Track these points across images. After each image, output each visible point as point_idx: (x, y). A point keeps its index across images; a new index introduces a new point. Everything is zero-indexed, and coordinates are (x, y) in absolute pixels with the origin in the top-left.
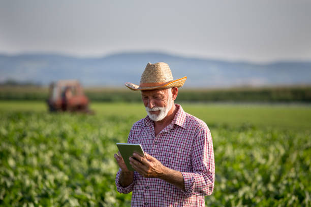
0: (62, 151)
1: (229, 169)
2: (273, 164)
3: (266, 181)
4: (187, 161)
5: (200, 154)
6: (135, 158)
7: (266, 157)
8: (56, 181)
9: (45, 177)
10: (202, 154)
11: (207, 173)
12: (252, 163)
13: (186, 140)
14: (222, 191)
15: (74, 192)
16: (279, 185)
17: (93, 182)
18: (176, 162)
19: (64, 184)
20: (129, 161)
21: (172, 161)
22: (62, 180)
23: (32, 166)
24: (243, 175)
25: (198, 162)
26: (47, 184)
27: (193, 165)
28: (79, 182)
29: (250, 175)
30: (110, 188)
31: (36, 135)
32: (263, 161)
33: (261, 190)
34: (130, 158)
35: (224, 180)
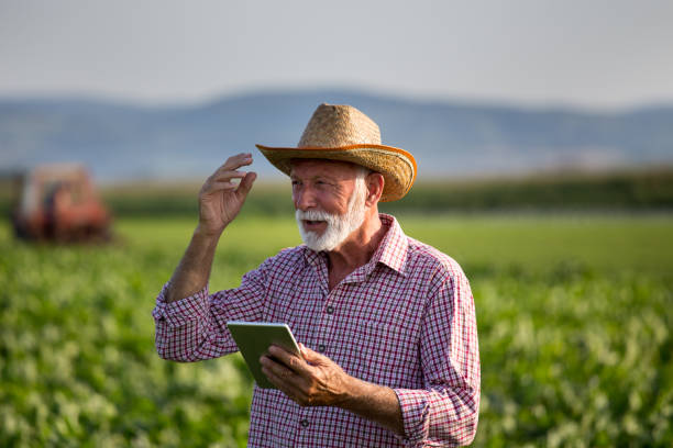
0: (101, 343)
1: (525, 379)
2: (637, 364)
3: (619, 409)
4: (409, 359)
5: (443, 339)
6: (274, 359)
7: (620, 348)
8: (83, 419)
9: (55, 410)
10: (448, 341)
11: (460, 389)
12: (582, 362)
13: (406, 304)
14: (506, 436)
15: (129, 444)
16: (653, 418)
17: (180, 420)
18: (380, 359)
19: (105, 426)
20: (261, 365)
21: (368, 357)
22: (99, 415)
23: (22, 382)
24: (559, 395)
25: (437, 361)
26: (61, 426)
27: (424, 368)
28: (144, 420)
29: (577, 393)
30: (220, 434)
31: (34, 304)
32: (610, 359)
33: (605, 431)
34: (263, 359)
35: (510, 408)
